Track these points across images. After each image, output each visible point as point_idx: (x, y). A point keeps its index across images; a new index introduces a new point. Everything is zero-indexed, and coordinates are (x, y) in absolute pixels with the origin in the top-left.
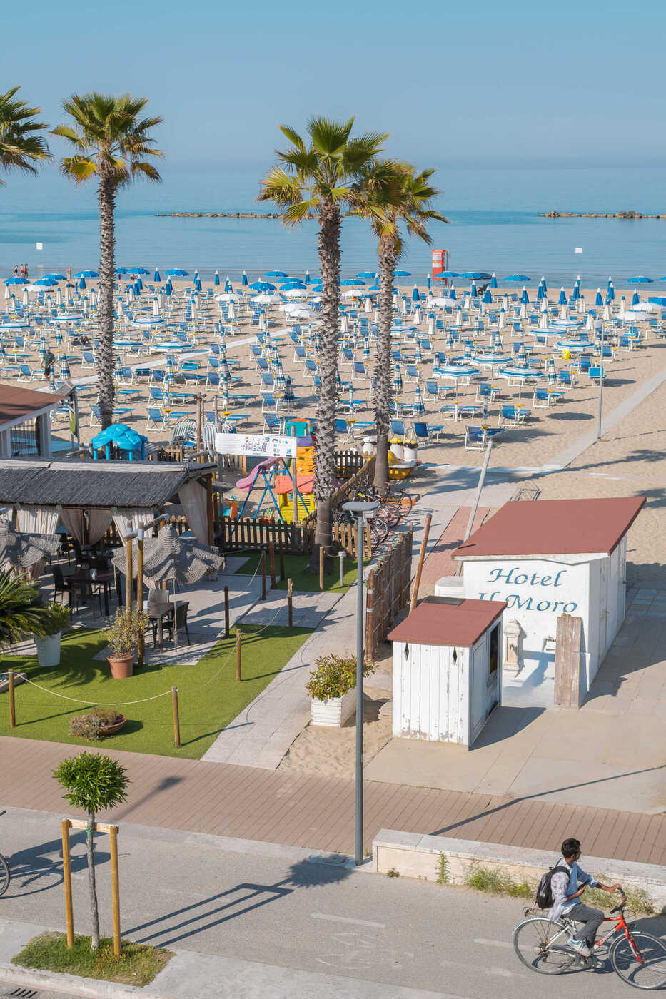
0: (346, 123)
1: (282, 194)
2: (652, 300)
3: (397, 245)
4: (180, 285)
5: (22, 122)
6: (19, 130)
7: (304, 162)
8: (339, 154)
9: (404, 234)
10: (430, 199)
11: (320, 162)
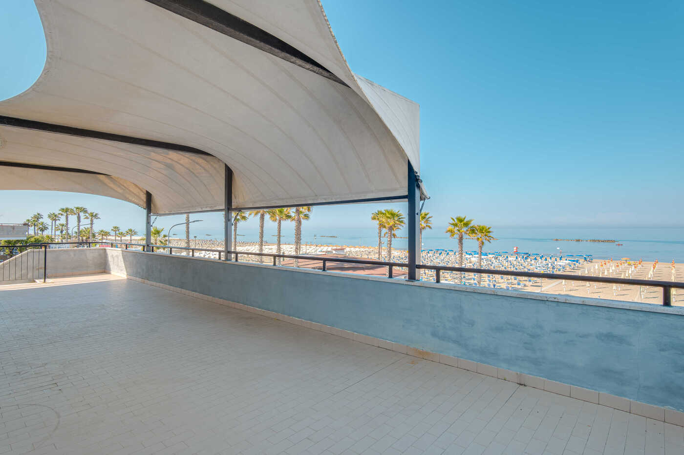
0: (463, 217)
1: (451, 232)
2: (569, 260)
3: (483, 243)
4: (451, 253)
5: (400, 217)
6: (400, 219)
7: (455, 225)
8: (462, 223)
9: (484, 241)
10: (490, 233)
11: (458, 225)
